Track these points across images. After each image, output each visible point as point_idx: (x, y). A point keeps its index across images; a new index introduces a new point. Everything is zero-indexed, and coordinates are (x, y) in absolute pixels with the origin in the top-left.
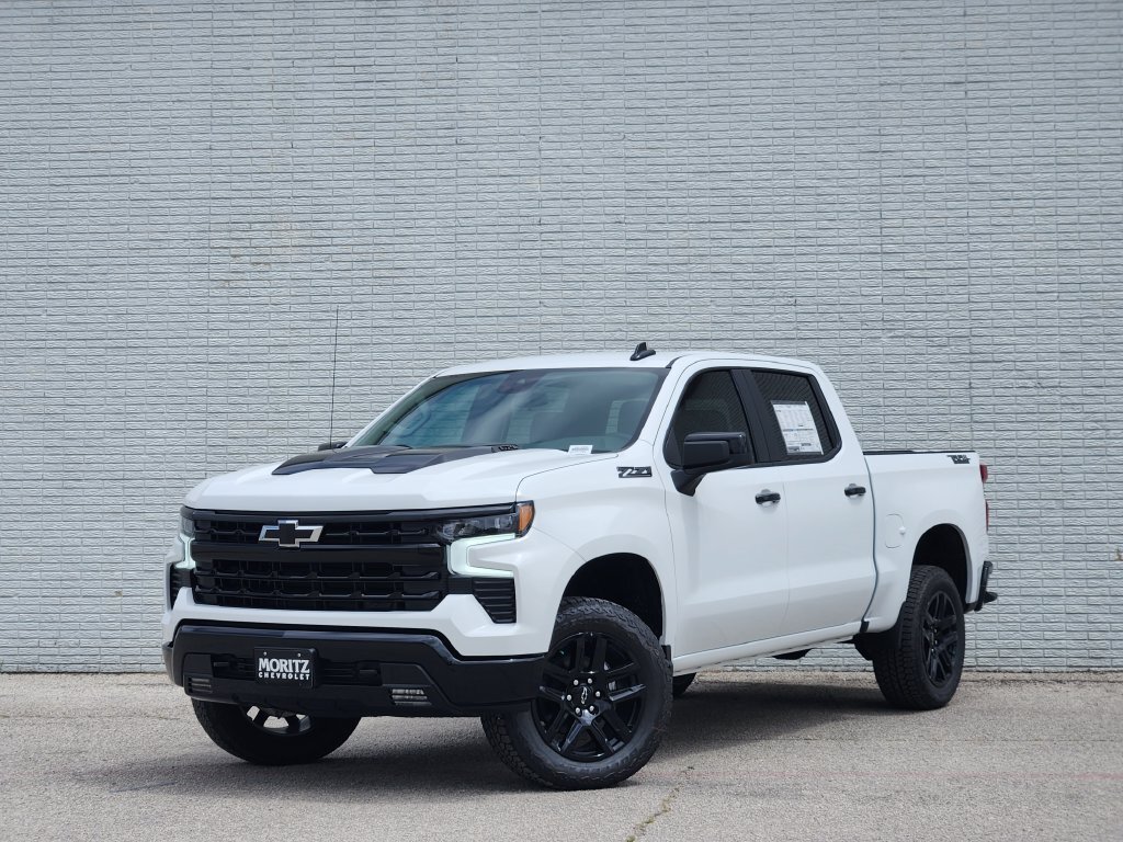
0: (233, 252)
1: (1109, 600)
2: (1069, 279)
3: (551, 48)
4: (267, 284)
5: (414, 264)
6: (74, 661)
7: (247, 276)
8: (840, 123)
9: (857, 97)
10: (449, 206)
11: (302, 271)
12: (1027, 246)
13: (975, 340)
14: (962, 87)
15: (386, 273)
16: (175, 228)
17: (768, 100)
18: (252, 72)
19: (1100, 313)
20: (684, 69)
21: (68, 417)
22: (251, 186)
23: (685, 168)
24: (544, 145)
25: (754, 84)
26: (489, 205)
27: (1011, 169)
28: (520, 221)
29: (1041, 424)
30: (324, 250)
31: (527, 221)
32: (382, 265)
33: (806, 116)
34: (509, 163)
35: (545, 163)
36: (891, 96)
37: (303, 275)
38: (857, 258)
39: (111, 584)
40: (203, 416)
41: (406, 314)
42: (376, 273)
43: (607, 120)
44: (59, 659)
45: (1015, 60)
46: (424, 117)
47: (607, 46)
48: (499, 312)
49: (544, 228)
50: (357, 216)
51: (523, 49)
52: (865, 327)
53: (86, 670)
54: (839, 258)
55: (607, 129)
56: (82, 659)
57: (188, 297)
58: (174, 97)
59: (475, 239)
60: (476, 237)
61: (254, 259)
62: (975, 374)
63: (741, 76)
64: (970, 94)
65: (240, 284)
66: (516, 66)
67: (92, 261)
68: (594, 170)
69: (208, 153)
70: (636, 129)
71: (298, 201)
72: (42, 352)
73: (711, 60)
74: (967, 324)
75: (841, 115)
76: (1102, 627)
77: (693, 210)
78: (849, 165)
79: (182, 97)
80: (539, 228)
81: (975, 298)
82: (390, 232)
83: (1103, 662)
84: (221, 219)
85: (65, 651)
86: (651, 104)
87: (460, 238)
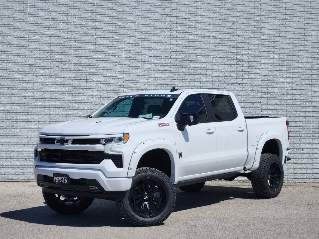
0: (57, 65)
1: (300, 162)
2: (289, 71)
3: (144, 7)
4: (66, 74)
5: (106, 68)
6: (14, 178)
7: (61, 72)
8: (225, 28)
9: (230, 20)
10: (116, 52)
11: (76, 70)
12: (277, 62)
13: (262, 89)
14: (260, 17)
15: (98, 71)
16: (41, 58)
17: (205, 21)
18: (62, 15)
19: (298, 81)
20: (181, 13)
21: (12, 111)
22: (61, 46)
23: (181, 41)
24: (142, 35)
25: (201, 17)
26: (127, 51)
27: (273, 40)
28: (136, 56)
29: (281, 113)
30: (82, 64)
31: (137, 56)
32: (97, 69)
33: (215, 26)
34: (133, 40)
35: (143, 39)
36: (239, 20)
37: (76, 71)
38: (230, 66)
39: (24, 157)
40: (49, 111)
41: (104, 82)
42: (96, 71)
43: (160, 27)
44: (10, 178)
45: (275, 9)
46: (109, 27)
47: (160, 6)
48: (129, 82)
49: (142, 58)
50: (91, 55)
51: (137, 7)
52: (232, 85)
53: (17, 181)
54: (224, 66)
55: (160, 30)
56: (16, 178)
57: (45, 78)
58: (41, 22)
59: (123, 61)
60: (124, 61)
61: (62, 67)
62: (262, 99)
63: (197, 14)
64: (262, 19)
65: (59, 74)
66: (134, 12)
67: (18, 68)
68: (156, 41)
69: (50, 38)
70: (168, 30)
71: (74, 51)
72: (5, 93)
73: (189, 10)
74: (260, 84)
75: (225, 25)
76: (297, 170)
77: (184, 52)
78: (227, 39)
79: (43, 22)
80: (141, 58)
81: (262, 77)
82: (100, 59)
83: (298, 180)
84: (53, 56)
85: (12, 176)
86: (172, 23)
87: (119, 61)
